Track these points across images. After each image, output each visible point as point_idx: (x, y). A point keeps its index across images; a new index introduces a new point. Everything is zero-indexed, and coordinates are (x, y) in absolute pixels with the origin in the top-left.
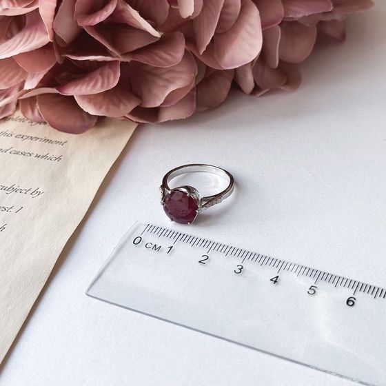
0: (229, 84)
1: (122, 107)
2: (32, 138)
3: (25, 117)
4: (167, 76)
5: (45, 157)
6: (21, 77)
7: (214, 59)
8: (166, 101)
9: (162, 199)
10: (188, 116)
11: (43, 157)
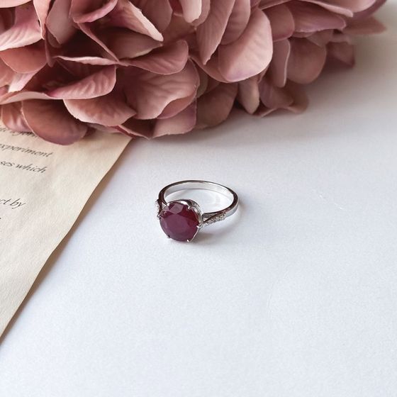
0: (231, 101)
1: (116, 116)
2: (13, 148)
3: (7, 127)
4: (166, 87)
5: (27, 168)
6: (6, 80)
7: (218, 72)
8: (164, 113)
9: (159, 213)
10: (187, 131)
11: (25, 167)
